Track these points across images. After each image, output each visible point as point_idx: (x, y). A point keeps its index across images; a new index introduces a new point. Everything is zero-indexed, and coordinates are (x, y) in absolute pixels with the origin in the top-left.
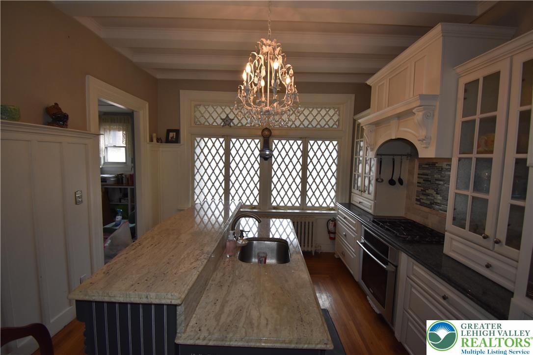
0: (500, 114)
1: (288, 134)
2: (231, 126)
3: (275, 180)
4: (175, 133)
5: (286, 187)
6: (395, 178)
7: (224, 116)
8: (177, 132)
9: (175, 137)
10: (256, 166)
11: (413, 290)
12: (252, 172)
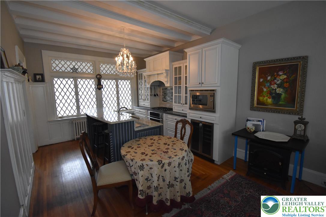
0: (182, 76)
1: (110, 77)
2: (77, 72)
3: (104, 99)
4: (40, 76)
5: (110, 102)
6: (156, 94)
7: (72, 67)
8: (42, 75)
9: (41, 78)
10: (94, 93)
11: (168, 122)
12: (92, 96)
